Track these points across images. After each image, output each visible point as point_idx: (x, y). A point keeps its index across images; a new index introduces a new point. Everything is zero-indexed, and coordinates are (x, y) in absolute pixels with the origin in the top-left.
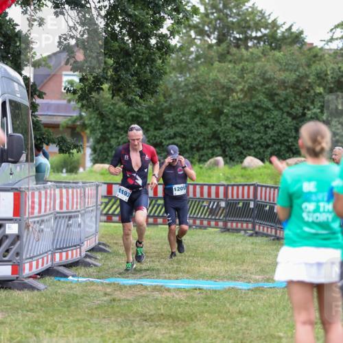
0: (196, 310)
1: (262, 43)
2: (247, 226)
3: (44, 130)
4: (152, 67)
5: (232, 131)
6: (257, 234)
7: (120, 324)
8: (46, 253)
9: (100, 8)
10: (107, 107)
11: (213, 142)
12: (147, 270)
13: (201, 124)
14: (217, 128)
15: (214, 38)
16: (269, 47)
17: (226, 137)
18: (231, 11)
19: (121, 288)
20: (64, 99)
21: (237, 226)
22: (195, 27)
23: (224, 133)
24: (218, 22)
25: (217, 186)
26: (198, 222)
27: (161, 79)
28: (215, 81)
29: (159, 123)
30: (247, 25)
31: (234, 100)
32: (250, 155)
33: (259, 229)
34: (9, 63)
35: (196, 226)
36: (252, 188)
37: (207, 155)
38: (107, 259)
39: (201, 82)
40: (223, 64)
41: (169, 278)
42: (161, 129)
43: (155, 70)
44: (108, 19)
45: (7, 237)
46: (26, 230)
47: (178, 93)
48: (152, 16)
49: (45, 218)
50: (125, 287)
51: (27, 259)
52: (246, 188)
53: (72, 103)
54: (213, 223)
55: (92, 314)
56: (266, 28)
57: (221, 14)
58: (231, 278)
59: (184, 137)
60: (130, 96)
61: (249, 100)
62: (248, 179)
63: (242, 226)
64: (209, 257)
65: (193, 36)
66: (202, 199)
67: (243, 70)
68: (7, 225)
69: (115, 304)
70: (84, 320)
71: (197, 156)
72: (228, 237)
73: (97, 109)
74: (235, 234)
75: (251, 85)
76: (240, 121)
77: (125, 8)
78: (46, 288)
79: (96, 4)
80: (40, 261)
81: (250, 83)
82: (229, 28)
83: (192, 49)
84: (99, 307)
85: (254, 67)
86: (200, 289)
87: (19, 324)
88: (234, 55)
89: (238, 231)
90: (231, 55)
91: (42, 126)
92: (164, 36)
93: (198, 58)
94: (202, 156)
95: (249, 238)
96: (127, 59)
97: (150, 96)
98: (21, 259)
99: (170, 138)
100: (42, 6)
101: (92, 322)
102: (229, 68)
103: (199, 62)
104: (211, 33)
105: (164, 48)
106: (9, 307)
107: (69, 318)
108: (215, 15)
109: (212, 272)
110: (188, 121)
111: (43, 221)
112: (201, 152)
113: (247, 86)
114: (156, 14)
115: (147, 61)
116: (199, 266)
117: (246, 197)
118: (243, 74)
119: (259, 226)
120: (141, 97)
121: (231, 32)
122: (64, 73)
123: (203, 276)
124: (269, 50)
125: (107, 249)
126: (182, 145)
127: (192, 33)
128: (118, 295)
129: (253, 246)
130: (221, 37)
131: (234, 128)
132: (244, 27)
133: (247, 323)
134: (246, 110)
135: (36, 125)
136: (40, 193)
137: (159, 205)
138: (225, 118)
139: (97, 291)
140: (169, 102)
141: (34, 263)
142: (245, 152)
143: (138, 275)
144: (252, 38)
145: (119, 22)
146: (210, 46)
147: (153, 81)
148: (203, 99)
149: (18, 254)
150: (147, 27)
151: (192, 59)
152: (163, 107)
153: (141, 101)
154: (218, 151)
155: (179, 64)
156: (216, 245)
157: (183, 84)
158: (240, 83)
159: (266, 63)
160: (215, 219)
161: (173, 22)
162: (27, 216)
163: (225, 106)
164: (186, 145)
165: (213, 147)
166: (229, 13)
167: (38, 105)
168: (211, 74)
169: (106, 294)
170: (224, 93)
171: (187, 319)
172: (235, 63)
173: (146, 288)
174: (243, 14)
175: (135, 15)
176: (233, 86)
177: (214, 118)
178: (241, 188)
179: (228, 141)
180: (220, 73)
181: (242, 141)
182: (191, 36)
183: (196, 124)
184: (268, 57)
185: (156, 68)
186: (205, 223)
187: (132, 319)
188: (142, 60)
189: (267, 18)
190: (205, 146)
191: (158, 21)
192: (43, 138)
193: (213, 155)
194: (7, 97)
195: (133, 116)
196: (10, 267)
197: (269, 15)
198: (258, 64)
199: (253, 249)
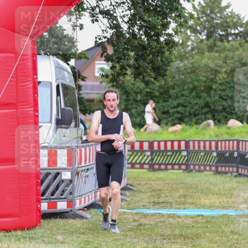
0: (200, 231)
1: (239, 38)
2: (233, 170)
3: (87, 104)
4: (162, 57)
5: (219, 102)
6: (240, 175)
7: (146, 242)
8: (91, 192)
9: (124, 16)
10: (128, 86)
11: (206, 110)
12: (163, 203)
13: (197, 97)
14: (208, 99)
15: (204, 35)
16: (244, 40)
17: (215, 106)
18: (216, 15)
19: (146, 216)
20: (98, 81)
21: (225, 169)
22: (190, 27)
23: (213, 103)
24: (207, 23)
25: (210, 141)
26: (197, 167)
27: (169, 66)
28: (206, 66)
29: (166, 96)
30: (228, 25)
31: (220, 79)
32: (232, 118)
33: (242, 171)
34: (60, 57)
35: (196, 170)
36: (235, 142)
37: (201, 119)
38: (133, 195)
39: (196, 67)
40: (211, 54)
41: (179, 208)
42: (167, 101)
43: (164, 59)
44: (129, 24)
45: (63, 181)
46: (77, 176)
47: (179, 75)
48: (161, 20)
49: (89, 167)
50: (148, 215)
51: (78, 196)
52: (231, 142)
53: (103, 84)
54: (208, 168)
55: (126, 236)
56: (241, 27)
57: (209, 17)
58: (224, 208)
59: (184, 106)
60: (147, 79)
61: (231, 79)
62: (231, 136)
63: (229, 170)
64: (207, 192)
65: (189, 34)
66: (199, 151)
67: (226, 57)
68: (63, 173)
69: (142, 227)
70: (120, 239)
71: (194, 120)
72: (219, 178)
73: (124, 88)
74: (224, 175)
75: (232, 68)
76: (225, 94)
77: (142, 16)
78: (92, 217)
79: (121, 13)
80: (87, 198)
81: (231, 67)
82: (214, 28)
83: (189, 43)
84: (130, 230)
85: (234, 55)
86: (201, 216)
87: (74, 243)
88: (220, 46)
89: (226, 173)
90: (217, 47)
91: (85, 101)
92: (170, 35)
93: (193, 49)
94: (198, 120)
95: (234, 178)
96: (144, 52)
97: (161, 78)
98: (74, 197)
99: (174, 107)
100: (82, 16)
101: (126, 241)
102: (216, 57)
103: (194, 52)
104: (202, 31)
105: (170, 43)
106: (66, 231)
107: (110, 239)
108: (205, 18)
109: (210, 203)
110: (188, 95)
111: (88, 169)
112: (197, 117)
113: (229, 69)
114: (164, 19)
115: (159, 53)
116: (200, 199)
117: (231, 149)
118: (226, 60)
119: (242, 170)
120: (155, 79)
121: (216, 30)
122: (97, 62)
123: (204, 207)
124: (244, 43)
125: (133, 188)
126: (183, 112)
127: (189, 32)
128: (143, 221)
129: (238, 184)
130: (209, 34)
131: (220, 99)
132: (225, 27)
133: (237, 239)
134: (229, 86)
135: (81, 101)
136: (86, 149)
137: (168, 156)
138: (213, 92)
139: (128, 219)
140: (173, 82)
141: (83, 200)
142: (229, 116)
143: (157, 206)
144: (231, 34)
145: (138, 25)
146: (202, 41)
147: (163, 67)
148: (197, 79)
149: (71, 193)
150: (158, 29)
151: (189, 51)
152: (169, 85)
153: (155, 81)
154: (209, 116)
155: (179, 54)
156: (211, 183)
157: (183, 68)
158: (224, 67)
159: (242, 52)
160: (209, 165)
161: (176, 25)
162: (77, 166)
163: (213, 84)
164: (186, 112)
165: (206, 113)
166: (214, 17)
167: (81, 86)
168: (203, 61)
169: (135, 221)
170: (212, 74)
171: (194, 238)
172: (220, 52)
173: (163, 215)
174: (225, 17)
175: (149, 21)
176: (219, 69)
177: (206, 93)
178: (227, 142)
179: (216, 108)
180: (209, 60)
181: (226, 108)
182: (187, 34)
183: (193, 97)
184: (243, 48)
185: (165, 58)
186: (202, 168)
187: (155, 238)
188: (155, 52)
189: (242, 19)
190: (200, 113)
191: (165, 24)
192: (86, 110)
193: (206, 119)
194: (60, 82)
195: (147, 92)
196: (66, 202)
197: (244, 18)
198: (237, 53)
199: (238, 186)
